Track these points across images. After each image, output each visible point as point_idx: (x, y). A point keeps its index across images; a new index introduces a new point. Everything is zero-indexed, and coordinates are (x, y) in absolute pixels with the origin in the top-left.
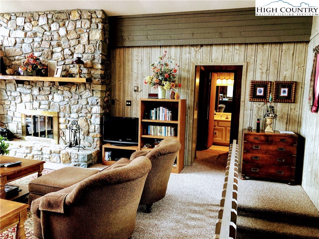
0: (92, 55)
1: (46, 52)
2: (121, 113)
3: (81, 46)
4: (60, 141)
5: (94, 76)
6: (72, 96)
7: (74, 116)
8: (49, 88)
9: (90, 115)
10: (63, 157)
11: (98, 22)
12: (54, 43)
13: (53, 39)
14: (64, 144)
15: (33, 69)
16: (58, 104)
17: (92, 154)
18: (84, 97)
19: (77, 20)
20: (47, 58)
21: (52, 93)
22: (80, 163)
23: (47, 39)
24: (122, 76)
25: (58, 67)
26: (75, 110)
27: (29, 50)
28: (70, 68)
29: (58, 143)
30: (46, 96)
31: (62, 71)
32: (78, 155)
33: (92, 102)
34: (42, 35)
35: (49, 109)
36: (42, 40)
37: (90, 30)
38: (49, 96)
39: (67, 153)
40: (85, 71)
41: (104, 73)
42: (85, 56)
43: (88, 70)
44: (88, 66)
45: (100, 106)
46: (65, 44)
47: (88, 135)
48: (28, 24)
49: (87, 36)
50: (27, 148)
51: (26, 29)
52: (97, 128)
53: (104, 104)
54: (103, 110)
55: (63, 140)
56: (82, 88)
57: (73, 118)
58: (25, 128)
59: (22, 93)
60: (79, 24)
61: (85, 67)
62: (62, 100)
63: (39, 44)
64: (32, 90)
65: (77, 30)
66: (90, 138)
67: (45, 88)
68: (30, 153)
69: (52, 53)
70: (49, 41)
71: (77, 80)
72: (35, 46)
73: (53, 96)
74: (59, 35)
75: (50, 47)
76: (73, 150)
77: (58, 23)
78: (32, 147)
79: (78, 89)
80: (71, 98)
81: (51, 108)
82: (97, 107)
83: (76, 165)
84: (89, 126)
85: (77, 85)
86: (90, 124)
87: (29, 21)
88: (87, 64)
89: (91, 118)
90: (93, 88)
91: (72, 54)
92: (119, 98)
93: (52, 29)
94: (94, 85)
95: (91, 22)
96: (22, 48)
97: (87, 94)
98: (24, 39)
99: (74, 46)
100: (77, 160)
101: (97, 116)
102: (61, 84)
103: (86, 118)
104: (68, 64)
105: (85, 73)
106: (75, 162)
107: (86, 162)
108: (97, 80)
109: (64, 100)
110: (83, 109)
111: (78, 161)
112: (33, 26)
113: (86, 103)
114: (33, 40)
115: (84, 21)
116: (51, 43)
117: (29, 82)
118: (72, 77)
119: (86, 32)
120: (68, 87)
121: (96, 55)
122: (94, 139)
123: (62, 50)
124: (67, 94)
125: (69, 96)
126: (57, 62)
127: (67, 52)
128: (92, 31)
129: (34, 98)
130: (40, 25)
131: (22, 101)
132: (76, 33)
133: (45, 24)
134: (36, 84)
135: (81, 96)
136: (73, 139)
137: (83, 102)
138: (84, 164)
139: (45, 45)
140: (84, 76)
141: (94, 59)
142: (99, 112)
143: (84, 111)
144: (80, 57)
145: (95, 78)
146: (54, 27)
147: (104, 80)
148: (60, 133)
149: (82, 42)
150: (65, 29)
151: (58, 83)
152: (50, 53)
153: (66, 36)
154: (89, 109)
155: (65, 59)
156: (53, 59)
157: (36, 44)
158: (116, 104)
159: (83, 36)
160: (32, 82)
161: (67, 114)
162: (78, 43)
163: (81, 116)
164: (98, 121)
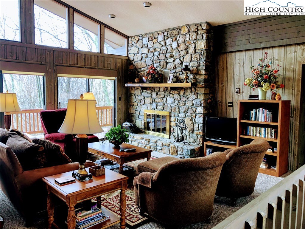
0: (198, 63)
1: (162, 63)
2: (224, 114)
3: (189, 55)
4: (171, 136)
5: (199, 80)
6: (181, 99)
7: (182, 115)
8: (164, 92)
9: (195, 115)
10: (171, 150)
11: (203, 33)
12: (168, 55)
13: (167, 52)
14: (174, 139)
15: (152, 77)
16: (170, 105)
17: (195, 149)
18: (190, 99)
19: (186, 34)
20: (163, 68)
21: (166, 96)
22: (184, 156)
23: (163, 53)
24: (225, 79)
25: (170, 75)
26: (183, 111)
27: (151, 63)
28: (180, 75)
29: (170, 138)
30: (162, 99)
31: (173, 78)
32: (183, 149)
33: (197, 104)
34: (160, 50)
35: (163, 109)
36: (160, 53)
37: (196, 41)
38: (164, 99)
39: (175, 146)
40: (191, 77)
41: (208, 78)
42: (192, 63)
43: (194, 75)
44: (194, 73)
45: (203, 107)
46: (176, 56)
47: (193, 132)
48: (150, 42)
49: (193, 47)
50: (146, 140)
51: (149, 46)
52: (200, 127)
53: (207, 105)
54: (206, 110)
55: (173, 135)
56: (189, 92)
57: (181, 117)
58: (146, 124)
59: (145, 97)
60: (188, 37)
61: (191, 73)
62: (173, 102)
63: (158, 57)
64: (152, 94)
65: (186, 42)
66: (194, 135)
67: (161, 93)
68: (148, 144)
69: (167, 63)
70: (164, 54)
71: (184, 85)
72: (155, 59)
73: (167, 99)
74: (172, 48)
75: (165, 58)
76: (180, 145)
77: (172, 38)
78: (150, 139)
79: (185, 93)
80: (180, 100)
81: (165, 108)
82: (200, 108)
83: (181, 158)
84: (194, 125)
85: (185, 89)
86: (194, 123)
87: (151, 40)
88: (193, 70)
89: (195, 118)
90: (197, 91)
91: (182, 63)
92: (222, 100)
93: (167, 44)
94: (198, 89)
95: (197, 34)
96: (146, 61)
97: (192, 96)
98: (148, 54)
99: (183, 56)
100: (182, 153)
101: (201, 116)
102: (173, 88)
103: (191, 118)
104: (178, 71)
105: (191, 79)
106: (181, 154)
107: (189, 156)
108: (201, 84)
109: (174, 102)
110: (189, 110)
111: (183, 155)
112: (154, 43)
113: (191, 105)
114: (154, 54)
115: (191, 34)
116: (166, 55)
117: (150, 87)
118: (181, 82)
119: (193, 43)
120: (177, 91)
121: (201, 62)
122: (197, 137)
123: (174, 60)
124: (177, 97)
125: (178, 99)
126: (170, 71)
127: (178, 61)
128: (198, 42)
129: (153, 101)
130: (158, 42)
131: (145, 103)
132: (185, 44)
133: (162, 41)
134: (155, 89)
135: (187, 99)
136: (180, 135)
137: (189, 104)
138: (187, 157)
139: (162, 57)
140: (191, 81)
141: (199, 66)
142: (202, 113)
143: (190, 111)
144: (187, 65)
145: (200, 83)
146: (168, 42)
147: (207, 84)
148: (171, 129)
149: (189, 52)
150: (177, 42)
151: (170, 88)
152: (165, 63)
153: (177, 48)
154: (194, 109)
155: (176, 68)
156: (167, 68)
157: (155, 57)
158: (219, 105)
159: (190, 47)
160: (152, 88)
161: (176, 114)
162: (186, 53)
163: (187, 116)
164: (201, 120)
